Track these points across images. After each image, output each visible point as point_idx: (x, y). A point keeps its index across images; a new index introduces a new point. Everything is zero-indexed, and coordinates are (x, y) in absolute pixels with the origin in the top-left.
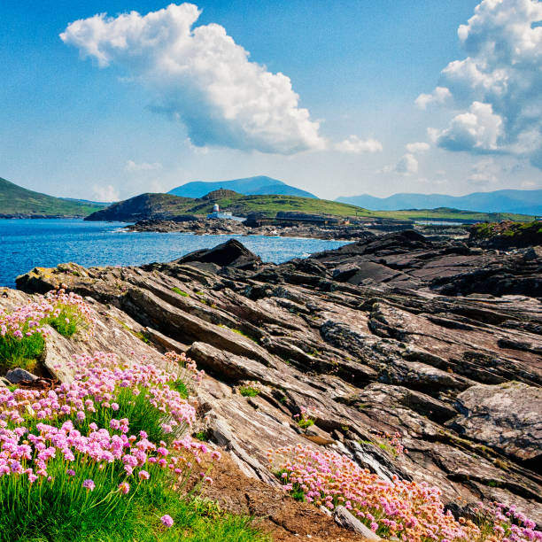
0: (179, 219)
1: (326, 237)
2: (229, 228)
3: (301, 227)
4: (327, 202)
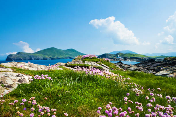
2: (121, 60)
3: (134, 59)
4: (140, 55)
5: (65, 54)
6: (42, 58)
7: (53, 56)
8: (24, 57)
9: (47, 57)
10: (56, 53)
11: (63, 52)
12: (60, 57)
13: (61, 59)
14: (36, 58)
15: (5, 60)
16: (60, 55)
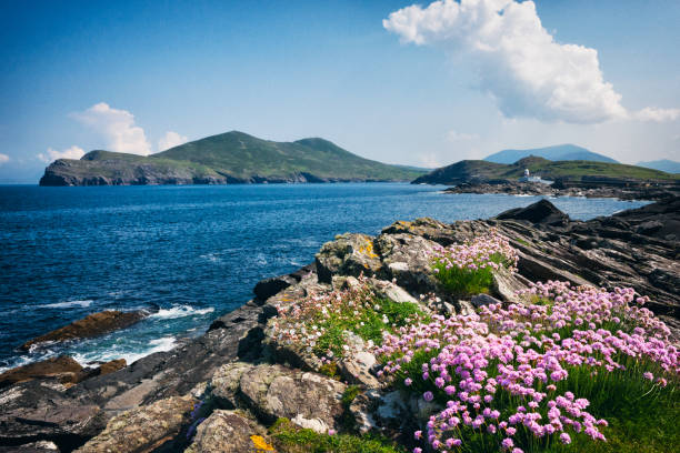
0: (493, 183)
1: (628, 198)
2: (539, 190)
3: (604, 189)
4: (628, 167)
5: (289, 162)
6: (190, 177)
7: (234, 170)
8: (115, 173)
9: (210, 173)
10: (249, 155)
11: (281, 152)
12: (265, 173)
13: (270, 182)
14: (165, 177)
15: (38, 183)
16: (268, 163)
